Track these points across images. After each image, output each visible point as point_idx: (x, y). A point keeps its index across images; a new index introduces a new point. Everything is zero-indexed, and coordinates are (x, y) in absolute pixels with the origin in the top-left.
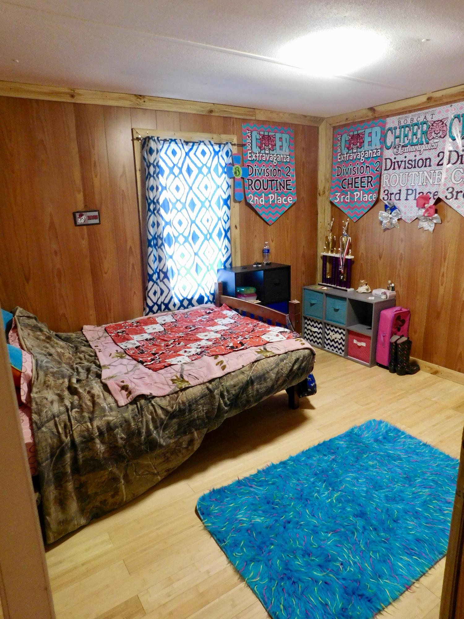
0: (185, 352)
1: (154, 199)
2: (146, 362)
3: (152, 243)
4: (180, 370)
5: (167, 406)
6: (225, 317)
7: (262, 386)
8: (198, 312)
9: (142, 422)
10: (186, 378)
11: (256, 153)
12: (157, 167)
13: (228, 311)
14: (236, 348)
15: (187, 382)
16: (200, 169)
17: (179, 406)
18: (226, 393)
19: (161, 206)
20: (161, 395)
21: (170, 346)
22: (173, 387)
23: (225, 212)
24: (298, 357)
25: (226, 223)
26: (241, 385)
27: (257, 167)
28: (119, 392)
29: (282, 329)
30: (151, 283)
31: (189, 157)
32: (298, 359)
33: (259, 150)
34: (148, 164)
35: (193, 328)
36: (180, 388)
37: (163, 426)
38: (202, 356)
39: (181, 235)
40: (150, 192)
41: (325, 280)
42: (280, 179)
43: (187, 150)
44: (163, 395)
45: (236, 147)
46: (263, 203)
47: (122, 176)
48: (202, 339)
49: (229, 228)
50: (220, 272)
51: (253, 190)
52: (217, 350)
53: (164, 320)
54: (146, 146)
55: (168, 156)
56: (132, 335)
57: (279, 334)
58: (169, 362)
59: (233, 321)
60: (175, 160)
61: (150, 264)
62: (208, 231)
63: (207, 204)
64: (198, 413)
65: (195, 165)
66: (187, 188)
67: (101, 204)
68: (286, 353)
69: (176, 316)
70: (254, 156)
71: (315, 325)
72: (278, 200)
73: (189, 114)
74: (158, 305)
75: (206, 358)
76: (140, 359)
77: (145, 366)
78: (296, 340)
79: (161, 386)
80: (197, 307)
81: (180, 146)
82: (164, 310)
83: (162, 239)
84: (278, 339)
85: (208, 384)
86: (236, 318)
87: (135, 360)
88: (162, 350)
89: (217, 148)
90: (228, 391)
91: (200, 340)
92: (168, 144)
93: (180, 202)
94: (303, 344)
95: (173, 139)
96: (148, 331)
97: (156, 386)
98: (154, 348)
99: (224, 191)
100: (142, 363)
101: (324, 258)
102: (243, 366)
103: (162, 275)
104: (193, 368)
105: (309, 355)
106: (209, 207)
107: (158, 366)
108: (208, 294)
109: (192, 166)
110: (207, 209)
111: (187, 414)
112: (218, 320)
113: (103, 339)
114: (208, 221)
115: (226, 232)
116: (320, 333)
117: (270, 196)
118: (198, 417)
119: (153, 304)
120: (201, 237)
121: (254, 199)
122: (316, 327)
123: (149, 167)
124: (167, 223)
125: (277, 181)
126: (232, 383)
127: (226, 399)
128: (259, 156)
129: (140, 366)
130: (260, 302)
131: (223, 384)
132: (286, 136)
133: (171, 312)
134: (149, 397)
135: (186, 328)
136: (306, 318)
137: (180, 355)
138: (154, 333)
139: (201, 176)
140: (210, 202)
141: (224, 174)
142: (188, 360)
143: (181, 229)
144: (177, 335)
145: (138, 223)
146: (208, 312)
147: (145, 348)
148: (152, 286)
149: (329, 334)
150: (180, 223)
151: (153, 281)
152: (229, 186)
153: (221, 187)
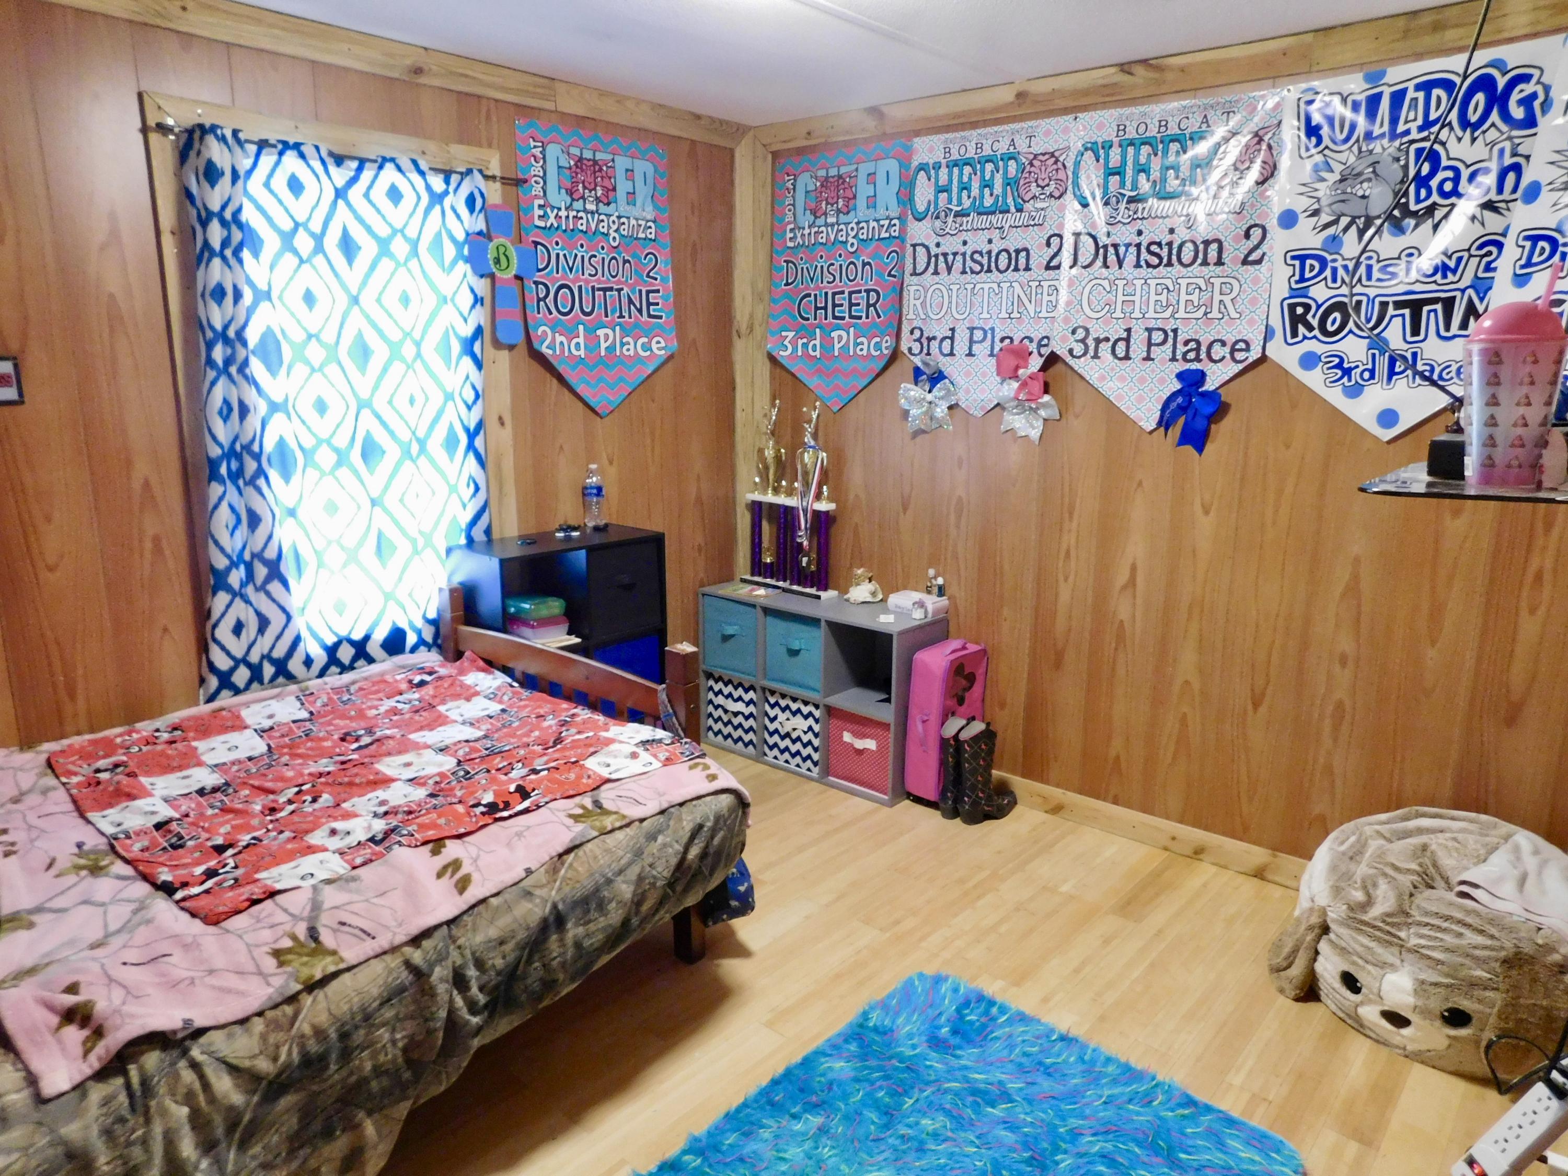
0: (333, 832)
1: (226, 327)
2: (185, 885)
3: (223, 470)
4: (308, 908)
5: (254, 1057)
6: (469, 694)
7: (592, 927)
8: (385, 682)
9: (145, 1142)
10: (327, 938)
11: (559, 209)
12: (234, 228)
13: (482, 675)
14: (504, 809)
15: (334, 953)
16: (384, 245)
17: (302, 1046)
18: (472, 972)
19: (253, 352)
20: (232, 1018)
21: (282, 810)
22: (278, 981)
23: (467, 377)
24: (699, 821)
25: (469, 408)
26: (522, 935)
27: (562, 249)
28: (49, 1038)
29: (645, 732)
30: (222, 598)
31: (349, 204)
32: (701, 827)
33: (569, 200)
34: (203, 214)
35: (366, 740)
36: (303, 983)
37: (237, 1135)
38: (388, 849)
39: (325, 445)
40: (213, 306)
41: (757, 567)
42: (629, 286)
43: (340, 182)
44: (240, 1015)
45: (498, 185)
46: (582, 353)
47: (103, 248)
48: (393, 780)
49: (480, 425)
50: (457, 556)
51: (551, 313)
52: (442, 821)
53: (271, 717)
54: (193, 154)
55: (276, 196)
56: (148, 774)
57: (640, 750)
58: (269, 882)
59: (495, 708)
60: (300, 208)
61: (217, 537)
62: (414, 433)
63: (409, 351)
64: (374, 1056)
65: (369, 229)
66: (343, 301)
67: (24, 336)
68: (662, 812)
69: (311, 699)
70: (552, 216)
71: (736, 695)
72: (623, 344)
73: (346, 70)
74: (249, 665)
75: (402, 855)
76: (165, 876)
77: (177, 902)
78: (691, 768)
79: (233, 981)
80: (385, 665)
81: (317, 165)
82: (273, 679)
83: (257, 457)
84: (636, 767)
85: (408, 950)
86: (506, 698)
87: (145, 878)
88: (255, 829)
89: (437, 183)
90: (480, 964)
91: (385, 781)
92: (275, 157)
93: (318, 340)
94: (713, 777)
95: (291, 141)
96: (210, 759)
97: (213, 987)
98: (222, 824)
99: (462, 315)
100: (168, 889)
101: (757, 508)
102: (529, 872)
103: (261, 572)
104: (355, 897)
105: (732, 810)
106: (415, 360)
107: (231, 898)
108: (419, 623)
109: (358, 234)
110: (408, 367)
111: (333, 1067)
112: (450, 705)
113: (33, 799)
114: (412, 401)
115: (472, 436)
116: (751, 715)
117: (601, 332)
118: (375, 1068)
119: (232, 663)
120: (392, 452)
121: (554, 339)
122: (740, 699)
123: (204, 224)
124: (274, 407)
125: (619, 290)
126: (493, 932)
127: (474, 990)
128: (567, 217)
129: (163, 907)
130: (578, 640)
131: (461, 941)
132: (643, 167)
133: (293, 687)
134: (180, 1035)
135: (343, 739)
136: (709, 676)
137: (311, 850)
138: (233, 763)
139: (386, 265)
140: (418, 344)
141: (461, 263)
142: (338, 866)
143: (323, 427)
144: (313, 768)
145: (173, 404)
146: (417, 679)
147: (193, 824)
148: (228, 606)
149: (775, 718)
150: (321, 407)
151: (229, 589)
152: (478, 300)
153: (452, 300)
